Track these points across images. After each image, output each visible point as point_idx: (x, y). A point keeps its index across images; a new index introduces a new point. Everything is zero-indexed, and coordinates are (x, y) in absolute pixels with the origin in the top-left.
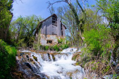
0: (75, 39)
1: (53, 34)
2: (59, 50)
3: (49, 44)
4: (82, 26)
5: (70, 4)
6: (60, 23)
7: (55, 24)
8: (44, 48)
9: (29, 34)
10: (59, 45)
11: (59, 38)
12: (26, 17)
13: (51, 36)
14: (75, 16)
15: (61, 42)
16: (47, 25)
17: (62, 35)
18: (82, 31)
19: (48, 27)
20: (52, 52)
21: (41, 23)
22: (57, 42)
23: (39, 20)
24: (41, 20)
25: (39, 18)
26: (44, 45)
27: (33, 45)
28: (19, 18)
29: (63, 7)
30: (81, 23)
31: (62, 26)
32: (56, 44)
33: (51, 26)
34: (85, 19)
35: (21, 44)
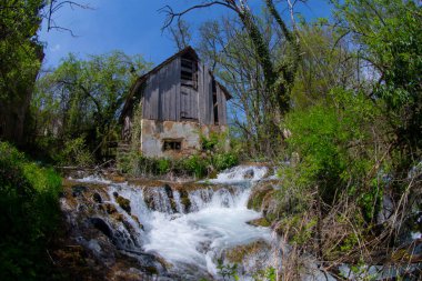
0: (263, 136)
1: (184, 118)
2: (204, 173)
3: (169, 155)
4: (282, 90)
5: (242, 12)
6: (210, 78)
7: (189, 83)
8: (154, 168)
9: (102, 119)
10: (204, 154)
11: (206, 130)
12: (88, 60)
13: (180, 125)
14: (261, 56)
15: (212, 146)
16: (164, 85)
17: (216, 119)
18: (285, 107)
19: (167, 95)
20: (179, 181)
21: (143, 79)
22: (199, 147)
23: (136, 68)
24: (140, 67)
25: (134, 61)
26: (152, 156)
27: (114, 157)
28: (65, 64)
29: (220, 22)
30: (280, 80)
31: (214, 90)
32: (194, 152)
33: (178, 92)
34: (296, 64)
35: (72, 155)
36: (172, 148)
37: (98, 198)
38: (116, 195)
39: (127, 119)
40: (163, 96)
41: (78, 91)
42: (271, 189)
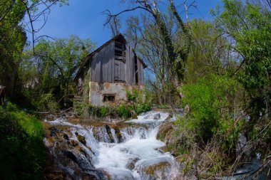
1: (116, 81)
2: (129, 116)
3: (107, 104)
4: (179, 66)
5: (155, 13)
6: (133, 55)
7: (120, 58)
8: (98, 112)
9: (64, 80)
10: (129, 104)
11: (130, 88)
13: (114, 85)
14: (167, 43)
15: (134, 98)
16: (104, 60)
17: (137, 81)
18: (181, 76)
19: (106, 66)
20: (114, 122)
21: (91, 55)
22: (126, 99)
23: (85, 46)
24: (88, 46)
25: (84, 42)
26: (97, 105)
28: (40, 44)
30: (178, 59)
31: (136, 62)
32: (123, 102)
33: (113, 64)
35: (45, 103)
36: (109, 100)
38: (77, 134)
39: (80, 80)
40: (103, 66)
41: (48, 61)
42: (171, 128)
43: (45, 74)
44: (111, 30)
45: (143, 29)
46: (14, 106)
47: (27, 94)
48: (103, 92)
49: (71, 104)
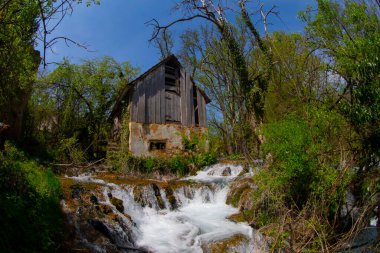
1: (168, 121)
2: (186, 171)
3: (155, 154)
4: (257, 98)
5: (221, 25)
6: (191, 84)
7: (172, 88)
8: (141, 166)
9: (93, 120)
10: (186, 154)
11: (188, 131)
12: (81, 64)
13: (163, 128)
14: (238, 65)
15: (193, 146)
16: (150, 91)
17: (197, 122)
18: (260, 113)
19: (152, 100)
20: (165, 179)
21: (131, 85)
22: (181, 147)
23: (124, 73)
24: (128, 72)
25: (122, 67)
26: (140, 156)
28: (60, 68)
29: (200, 31)
30: (255, 89)
31: (195, 95)
32: (177, 151)
33: (163, 97)
34: (270, 73)
35: (67, 152)
36: (158, 148)
37: (94, 199)
39: (116, 120)
40: (149, 100)
41: (71, 93)
42: (247, 187)
43: (66, 112)
44: (159, 50)
45: (204, 48)
46: (21, 154)
47: (42, 138)
48: (149, 137)
49: (103, 154)
